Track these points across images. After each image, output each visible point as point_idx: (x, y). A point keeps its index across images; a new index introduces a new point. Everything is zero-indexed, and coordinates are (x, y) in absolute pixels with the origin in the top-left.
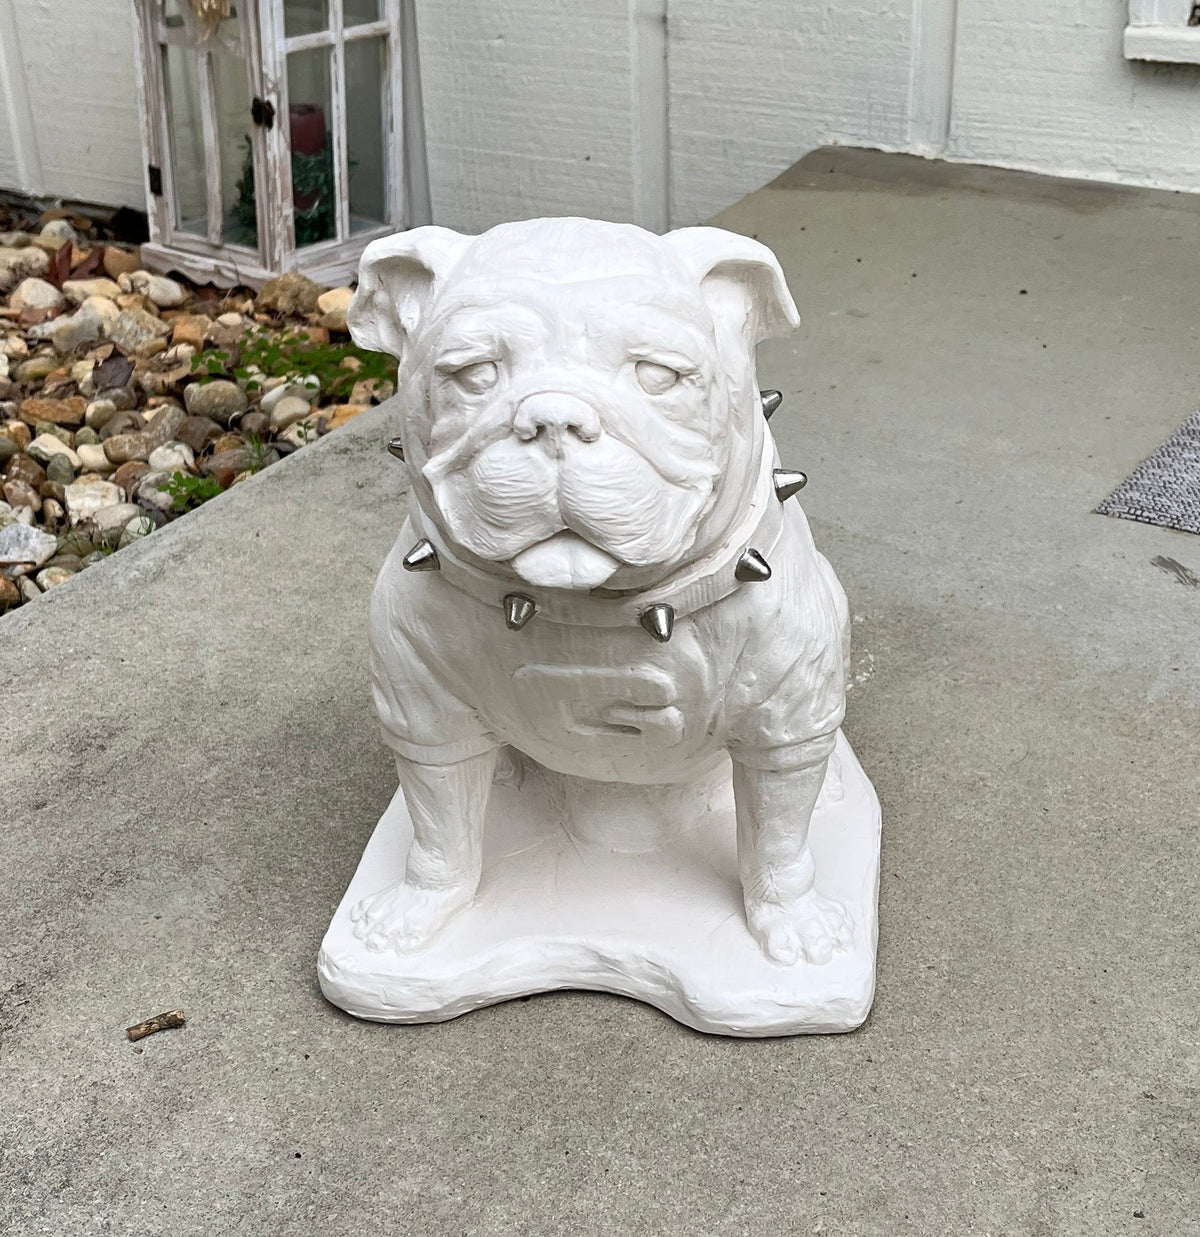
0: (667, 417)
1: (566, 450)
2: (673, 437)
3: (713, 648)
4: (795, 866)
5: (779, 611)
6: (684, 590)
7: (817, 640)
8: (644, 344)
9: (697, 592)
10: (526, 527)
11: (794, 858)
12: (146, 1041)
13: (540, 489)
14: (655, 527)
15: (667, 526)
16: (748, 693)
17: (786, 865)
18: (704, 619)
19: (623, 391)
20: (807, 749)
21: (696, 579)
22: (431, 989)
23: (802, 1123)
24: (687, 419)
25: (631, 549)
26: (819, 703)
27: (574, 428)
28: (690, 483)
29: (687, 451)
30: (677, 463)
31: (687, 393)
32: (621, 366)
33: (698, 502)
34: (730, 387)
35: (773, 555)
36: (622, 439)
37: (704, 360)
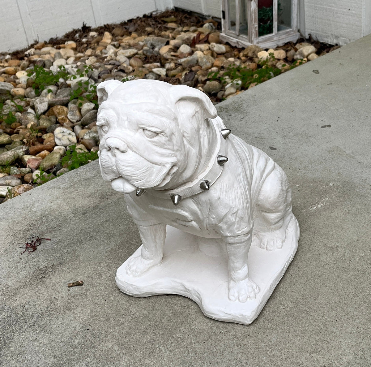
0: (154, 145)
1: (116, 154)
2: (157, 151)
3: (200, 207)
4: (241, 271)
5: (219, 198)
6: (183, 191)
7: (234, 207)
8: (143, 124)
9: (187, 191)
10: (110, 175)
11: (240, 269)
12: (72, 288)
13: (111, 165)
14: (146, 178)
15: (153, 178)
16: (213, 221)
17: (238, 271)
18: (195, 198)
19: (138, 138)
20: (237, 239)
21: (186, 188)
22: (137, 288)
23: (219, 351)
24: (162, 146)
25: (138, 184)
26: (238, 226)
27: (118, 149)
28: (162, 165)
29: (162, 155)
30: (157, 159)
31: (161, 139)
32: (137, 130)
33: (165, 170)
34: (186, 135)
35: (217, 181)
36: (135, 152)
37: (166, 129)
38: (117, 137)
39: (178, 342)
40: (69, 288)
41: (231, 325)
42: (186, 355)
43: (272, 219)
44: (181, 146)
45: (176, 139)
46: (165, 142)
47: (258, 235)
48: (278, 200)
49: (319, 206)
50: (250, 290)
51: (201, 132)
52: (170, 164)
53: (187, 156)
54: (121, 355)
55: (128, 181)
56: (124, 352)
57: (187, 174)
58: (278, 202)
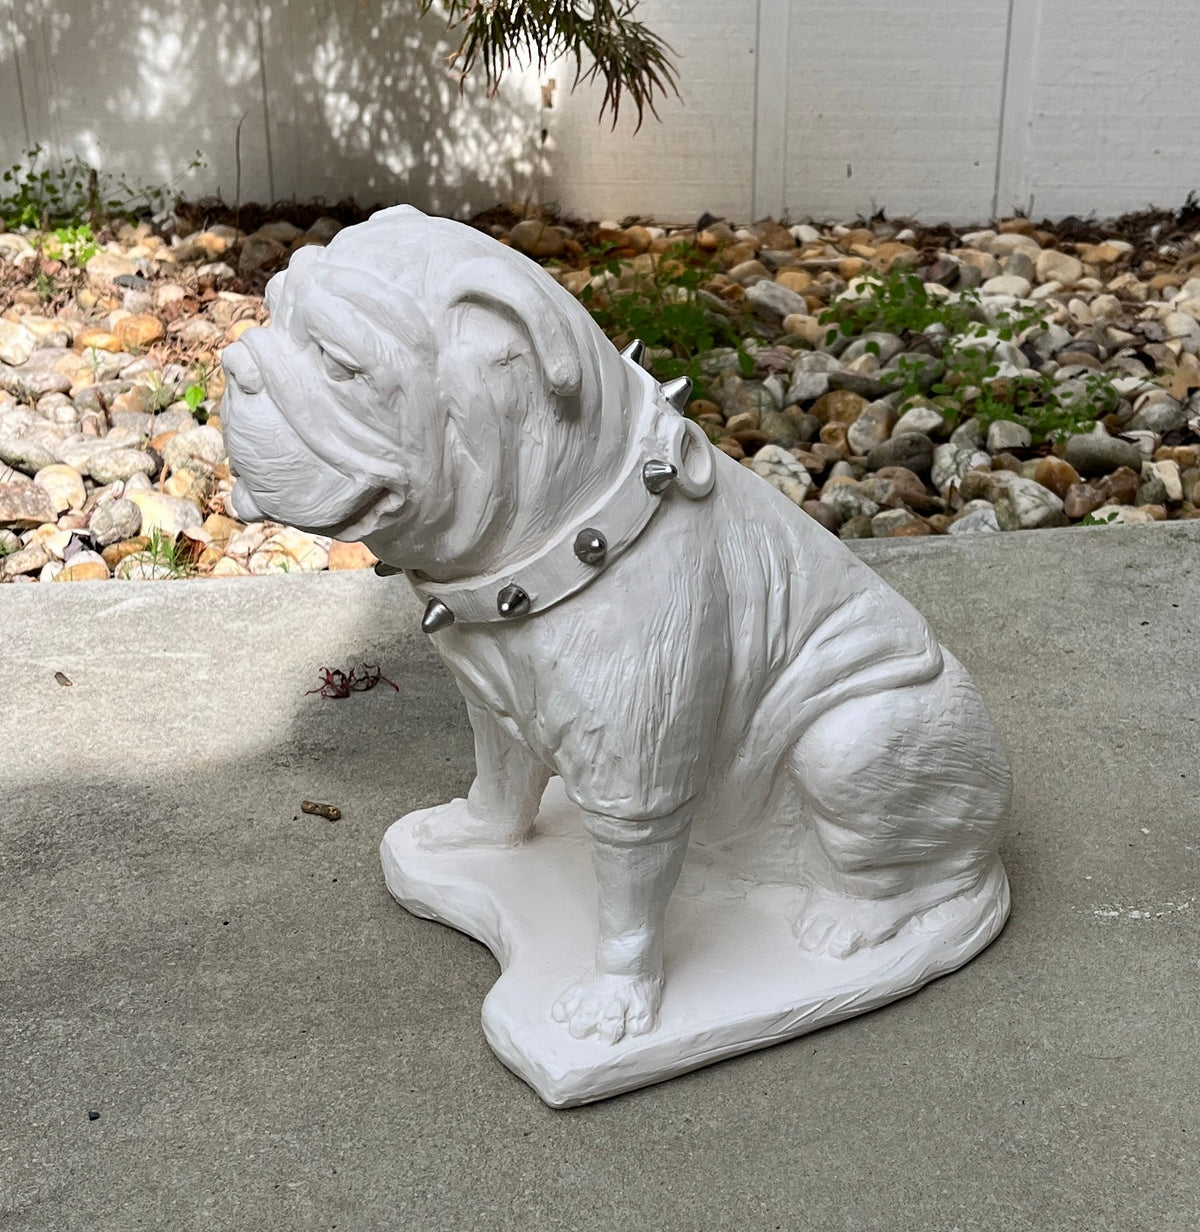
0: (341, 404)
2: (341, 424)
4: (617, 942)
5: (555, 664)
6: (453, 594)
7: (593, 712)
9: (465, 601)
12: (306, 816)
14: (286, 490)
15: (309, 499)
16: (542, 735)
20: (599, 822)
21: (462, 589)
24: (361, 414)
25: (265, 500)
26: (603, 780)
27: (233, 376)
28: (347, 471)
29: (355, 442)
30: (336, 447)
31: (358, 389)
32: (308, 342)
33: (351, 491)
34: (455, 411)
35: (565, 608)
36: (273, 401)
37: (378, 365)
39: (359, 1057)
40: (300, 814)
41: (517, 1085)
42: (342, 1096)
44: (423, 435)
45: (409, 408)
46: (369, 407)
47: (812, 892)
48: (852, 786)
49: (1136, 914)
50: (615, 1010)
51: (528, 426)
52: (367, 475)
55: (245, 483)
57: (458, 540)
58: (856, 795)
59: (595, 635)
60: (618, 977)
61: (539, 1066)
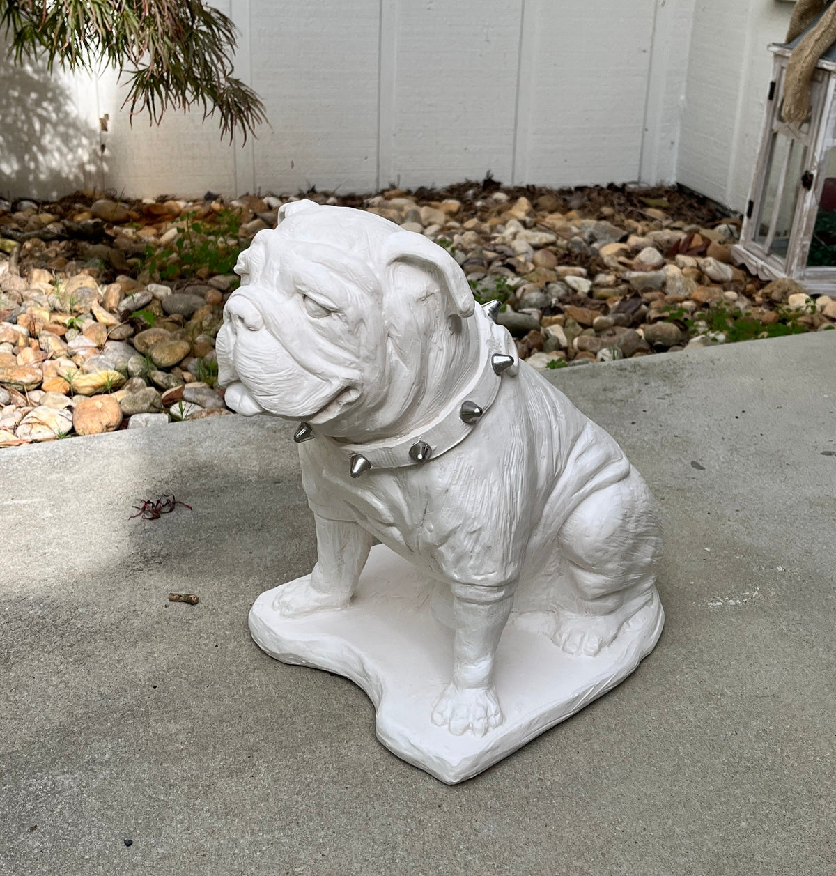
0: (319, 333)
1: (238, 330)
2: (320, 346)
3: (408, 498)
4: (473, 667)
5: (447, 490)
6: (374, 451)
7: (474, 520)
8: (304, 284)
9: (383, 455)
11: (473, 661)
12: (174, 603)
13: (227, 349)
14: (283, 393)
15: (298, 398)
16: (430, 537)
17: (467, 664)
18: (401, 476)
20: (471, 590)
21: (381, 447)
22: (278, 640)
23: (364, 814)
24: (334, 339)
25: (266, 401)
27: (242, 319)
28: (326, 377)
29: (331, 358)
30: (317, 362)
31: (333, 323)
32: (293, 294)
33: (329, 390)
34: (393, 332)
35: (452, 454)
36: (273, 335)
37: (349, 306)
38: (248, 296)
39: (297, 769)
40: (169, 603)
41: (416, 773)
42: (300, 799)
43: (588, 586)
44: (376, 349)
45: (367, 334)
46: (341, 334)
47: (558, 614)
48: (605, 546)
49: (732, 602)
50: (480, 712)
51: (434, 339)
52: (341, 379)
53: (388, 378)
54: (184, 754)
55: (249, 390)
56: (192, 750)
57: (386, 416)
58: (606, 552)
59: (472, 469)
60: (475, 690)
61: (438, 758)
